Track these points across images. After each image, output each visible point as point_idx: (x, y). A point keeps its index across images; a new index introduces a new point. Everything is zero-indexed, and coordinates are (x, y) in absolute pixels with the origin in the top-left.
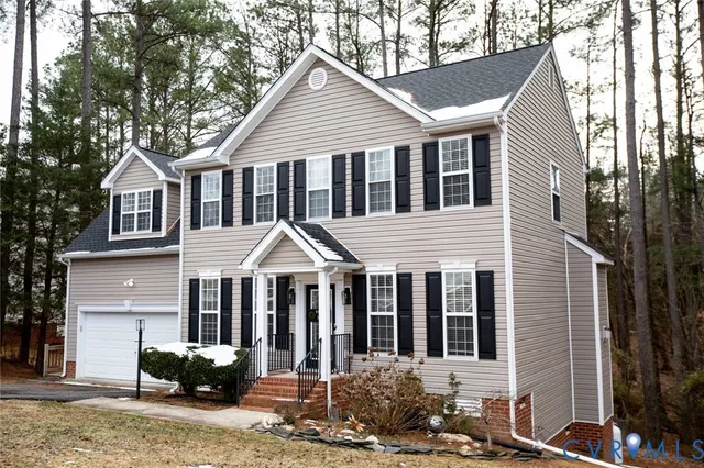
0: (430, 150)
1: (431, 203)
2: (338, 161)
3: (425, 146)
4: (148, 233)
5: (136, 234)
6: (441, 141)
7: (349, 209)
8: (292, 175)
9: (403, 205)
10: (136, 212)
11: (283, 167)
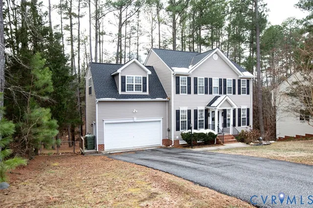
0: (239, 81)
1: (239, 93)
2: (220, 80)
3: (238, 80)
4: (141, 93)
5: (134, 92)
6: (241, 79)
7: (223, 92)
8: (208, 82)
9: (234, 93)
10: (134, 84)
11: (206, 79)
